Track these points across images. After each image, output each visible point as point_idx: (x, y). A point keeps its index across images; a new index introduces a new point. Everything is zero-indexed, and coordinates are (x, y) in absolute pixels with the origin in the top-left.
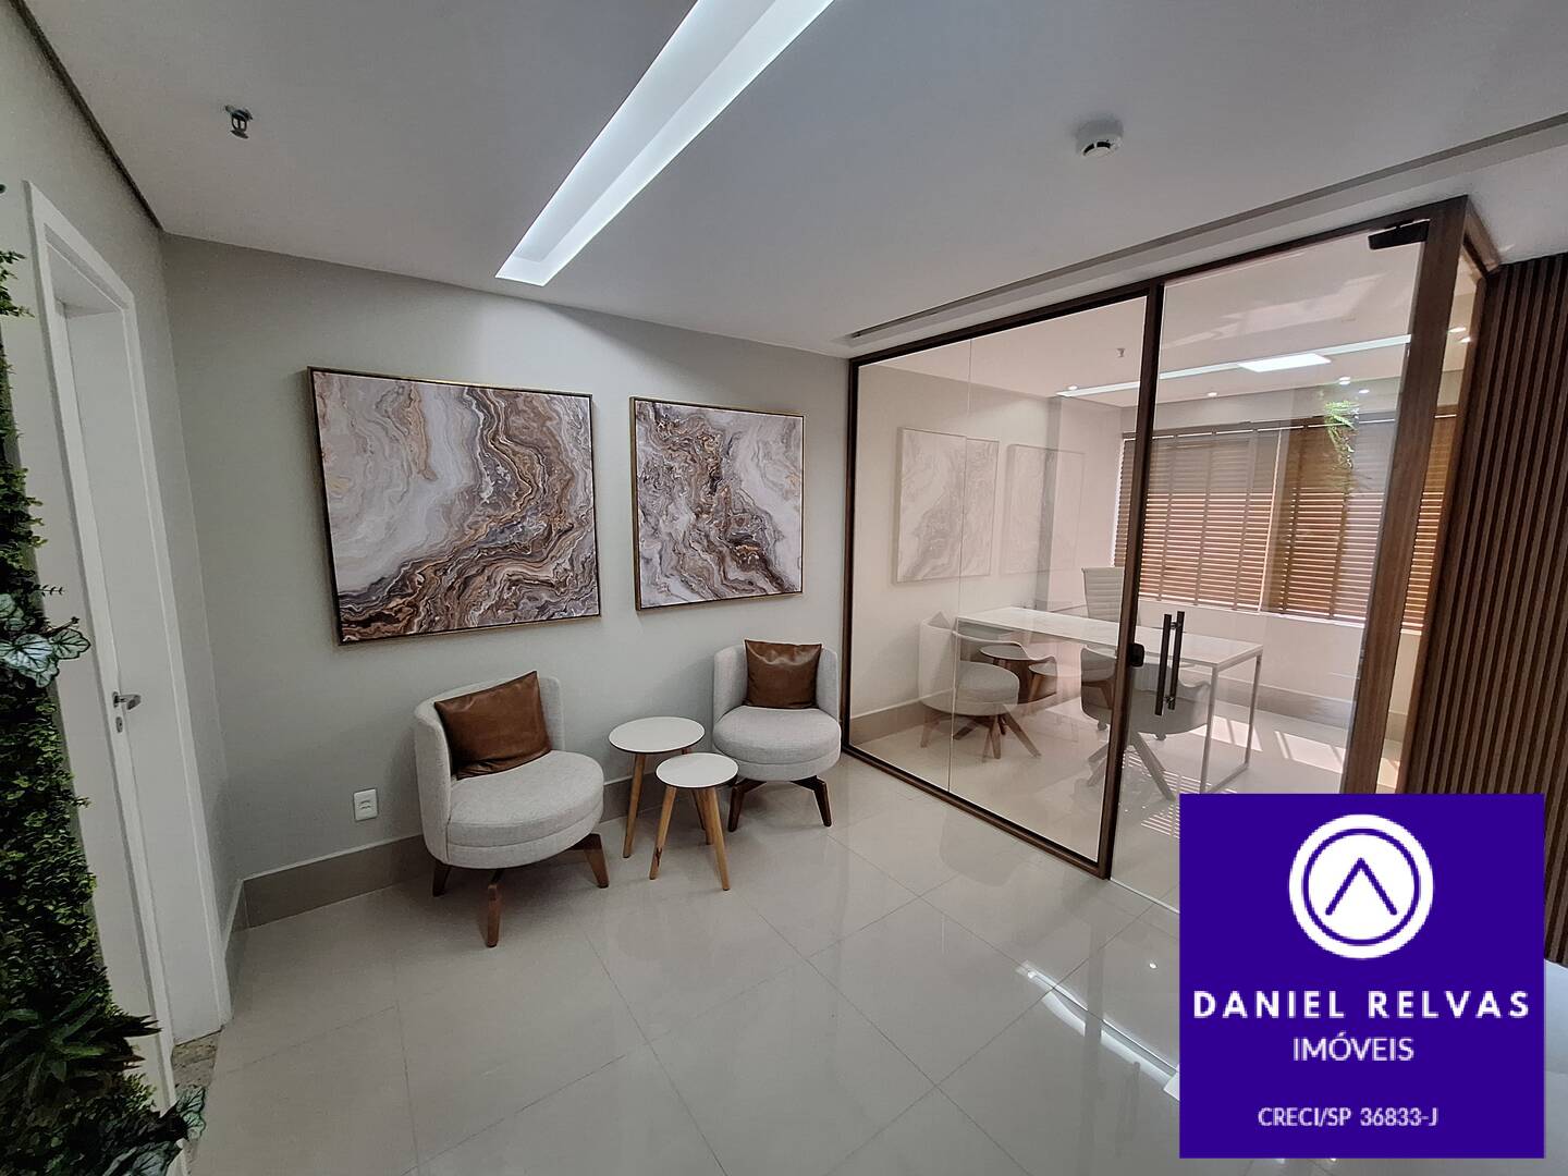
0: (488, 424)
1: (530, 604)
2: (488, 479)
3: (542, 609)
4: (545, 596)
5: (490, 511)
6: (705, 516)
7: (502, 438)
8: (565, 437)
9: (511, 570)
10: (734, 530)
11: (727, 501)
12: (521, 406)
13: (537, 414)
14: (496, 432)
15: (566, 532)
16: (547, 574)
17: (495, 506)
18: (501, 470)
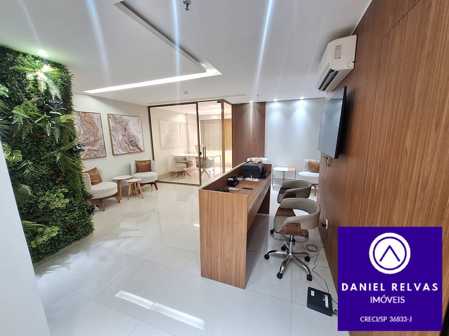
0: (81, 119)
1: (93, 154)
2: (82, 130)
3: (95, 155)
4: (95, 153)
5: (83, 136)
6: (124, 137)
7: (84, 122)
8: (96, 122)
9: (88, 148)
10: (130, 139)
11: (128, 134)
12: (87, 116)
13: (90, 117)
14: (83, 121)
15: (98, 140)
16: (95, 148)
17: (84, 135)
18: (84, 128)
